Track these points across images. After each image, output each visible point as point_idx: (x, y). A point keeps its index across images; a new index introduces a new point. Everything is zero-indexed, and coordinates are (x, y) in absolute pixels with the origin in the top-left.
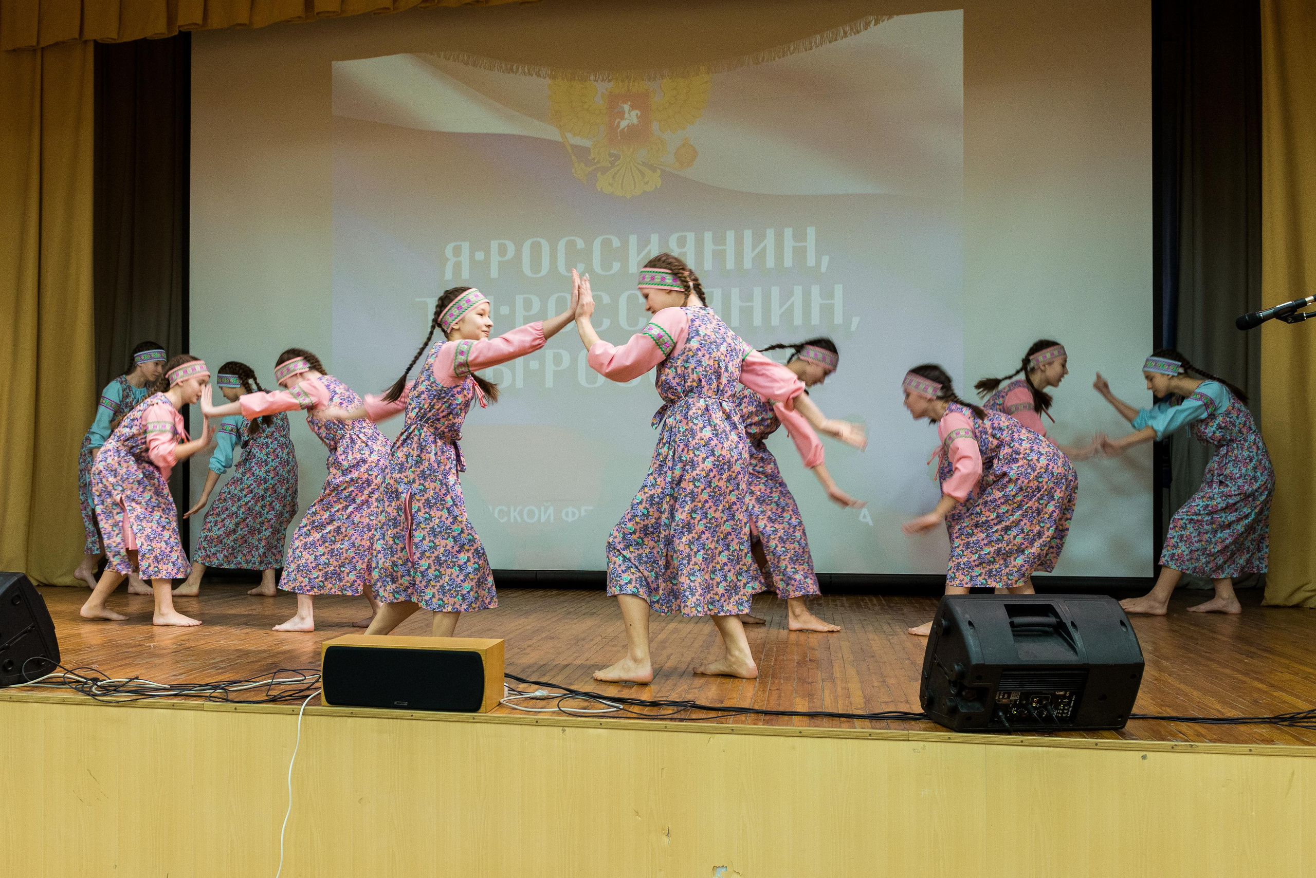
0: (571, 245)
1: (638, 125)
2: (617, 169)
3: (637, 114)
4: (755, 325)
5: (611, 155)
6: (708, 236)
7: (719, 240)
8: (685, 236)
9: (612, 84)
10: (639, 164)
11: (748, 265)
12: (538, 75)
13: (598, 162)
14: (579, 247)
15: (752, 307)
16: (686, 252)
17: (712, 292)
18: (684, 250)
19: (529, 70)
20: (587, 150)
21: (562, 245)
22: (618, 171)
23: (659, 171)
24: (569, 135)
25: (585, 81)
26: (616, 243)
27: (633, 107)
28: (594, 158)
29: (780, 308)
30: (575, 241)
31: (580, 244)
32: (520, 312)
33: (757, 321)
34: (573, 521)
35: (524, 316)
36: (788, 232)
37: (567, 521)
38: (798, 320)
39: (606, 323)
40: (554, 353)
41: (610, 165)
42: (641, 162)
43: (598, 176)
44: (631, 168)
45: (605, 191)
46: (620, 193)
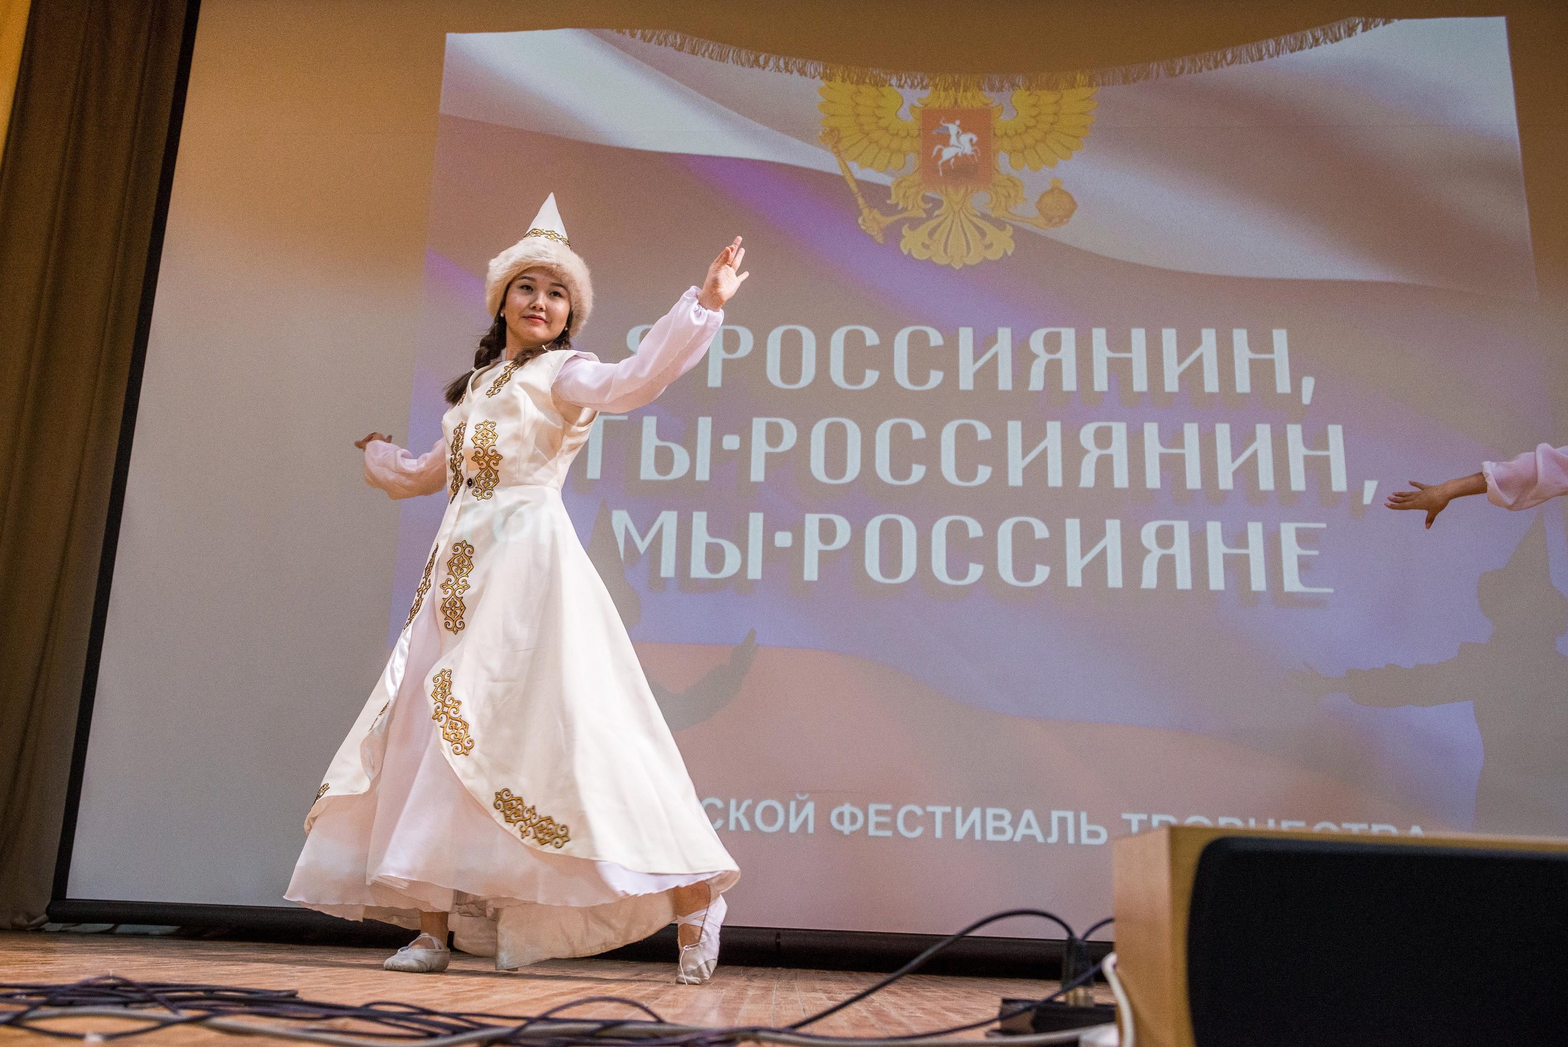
0: (854, 341)
1: (972, 156)
2: (936, 221)
3: (971, 140)
4: (1189, 486)
5: (926, 199)
6: (1099, 335)
7: (1119, 341)
8: (1059, 334)
9: (926, 94)
10: (975, 216)
11: (1171, 384)
12: (802, 72)
13: (905, 209)
14: (869, 343)
15: (1182, 457)
16: (1059, 361)
17: (1110, 429)
18: (1057, 356)
19: (786, 64)
20: (884, 191)
21: (838, 339)
22: (939, 226)
23: (1008, 226)
24: (854, 167)
25: (883, 86)
26: (936, 338)
27: (965, 129)
28: (897, 204)
29: (1234, 460)
30: (862, 332)
31: (872, 338)
32: (760, 447)
33: (1193, 480)
34: (852, 833)
35: (767, 454)
36: (1240, 337)
37: (841, 833)
38: (1266, 481)
39: (918, 472)
40: (821, 521)
41: (924, 216)
42: (979, 214)
43: (904, 232)
44: (961, 221)
45: (915, 256)
46: (941, 260)
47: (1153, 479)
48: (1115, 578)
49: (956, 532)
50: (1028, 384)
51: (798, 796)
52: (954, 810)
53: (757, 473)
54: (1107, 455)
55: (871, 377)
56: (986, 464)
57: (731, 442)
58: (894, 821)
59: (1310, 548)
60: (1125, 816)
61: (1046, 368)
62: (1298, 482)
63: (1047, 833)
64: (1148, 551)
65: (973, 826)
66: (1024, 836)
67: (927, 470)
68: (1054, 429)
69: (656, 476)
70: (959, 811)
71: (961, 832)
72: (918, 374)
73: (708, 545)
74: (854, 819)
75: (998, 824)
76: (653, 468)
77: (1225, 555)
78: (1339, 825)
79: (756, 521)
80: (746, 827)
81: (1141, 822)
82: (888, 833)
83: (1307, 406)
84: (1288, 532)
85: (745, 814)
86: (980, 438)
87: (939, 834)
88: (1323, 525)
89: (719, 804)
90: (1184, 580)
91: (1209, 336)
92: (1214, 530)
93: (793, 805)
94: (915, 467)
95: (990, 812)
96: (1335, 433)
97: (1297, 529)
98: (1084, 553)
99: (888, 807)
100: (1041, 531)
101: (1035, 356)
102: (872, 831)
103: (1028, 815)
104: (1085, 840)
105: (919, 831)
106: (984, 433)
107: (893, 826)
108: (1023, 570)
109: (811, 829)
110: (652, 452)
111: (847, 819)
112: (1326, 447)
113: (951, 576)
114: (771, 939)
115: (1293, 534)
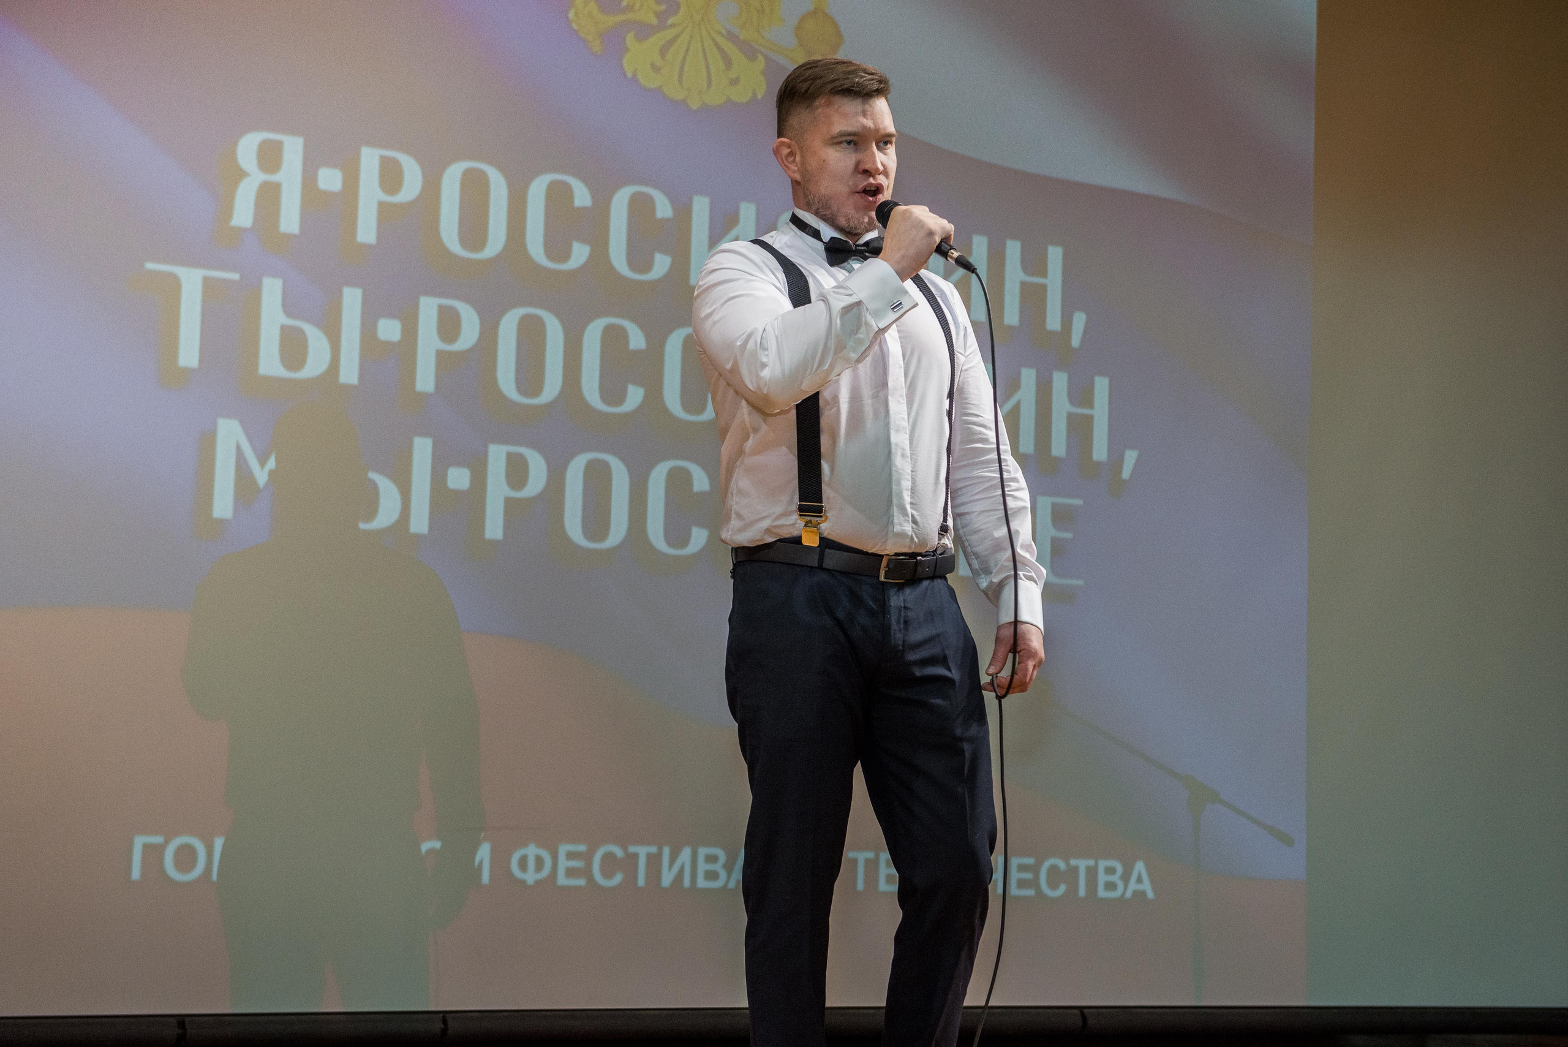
0: (558, 196)
2: (668, 34)
13: (630, 8)
14: (578, 203)
21: (539, 188)
23: (759, 57)
26: (664, 209)
30: (570, 186)
31: (582, 196)
32: (428, 342)
34: (537, 882)
35: (440, 354)
36: (1013, 250)
37: (523, 883)
38: (1026, 442)
39: (635, 396)
40: (509, 455)
41: (654, 21)
42: (724, 31)
43: (628, 42)
44: (701, 37)
45: (641, 81)
46: (675, 93)
49: (678, 482)
52: (660, 850)
53: (426, 379)
55: (580, 253)
57: (390, 330)
58: (589, 865)
59: (1065, 531)
62: (1059, 446)
65: (681, 870)
67: (645, 392)
69: (281, 372)
70: (666, 851)
72: (639, 259)
74: (539, 863)
75: (711, 867)
76: (277, 358)
78: (1067, 862)
79: (423, 450)
81: (867, 861)
82: (581, 882)
83: (1076, 349)
84: (1043, 508)
87: (641, 881)
88: (1080, 502)
91: (979, 242)
94: (631, 388)
95: (701, 852)
96: (1102, 386)
97: (1054, 505)
99: (582, 848)
102: (562, 880)
105: (618, 878)
107: (587, 872)
109: (486, 877)
110: (275, 332)
111: (531, 864)
112: (1089, 402)
113: (670, 544)
114: (439, 1026)
115: (1049, 511)
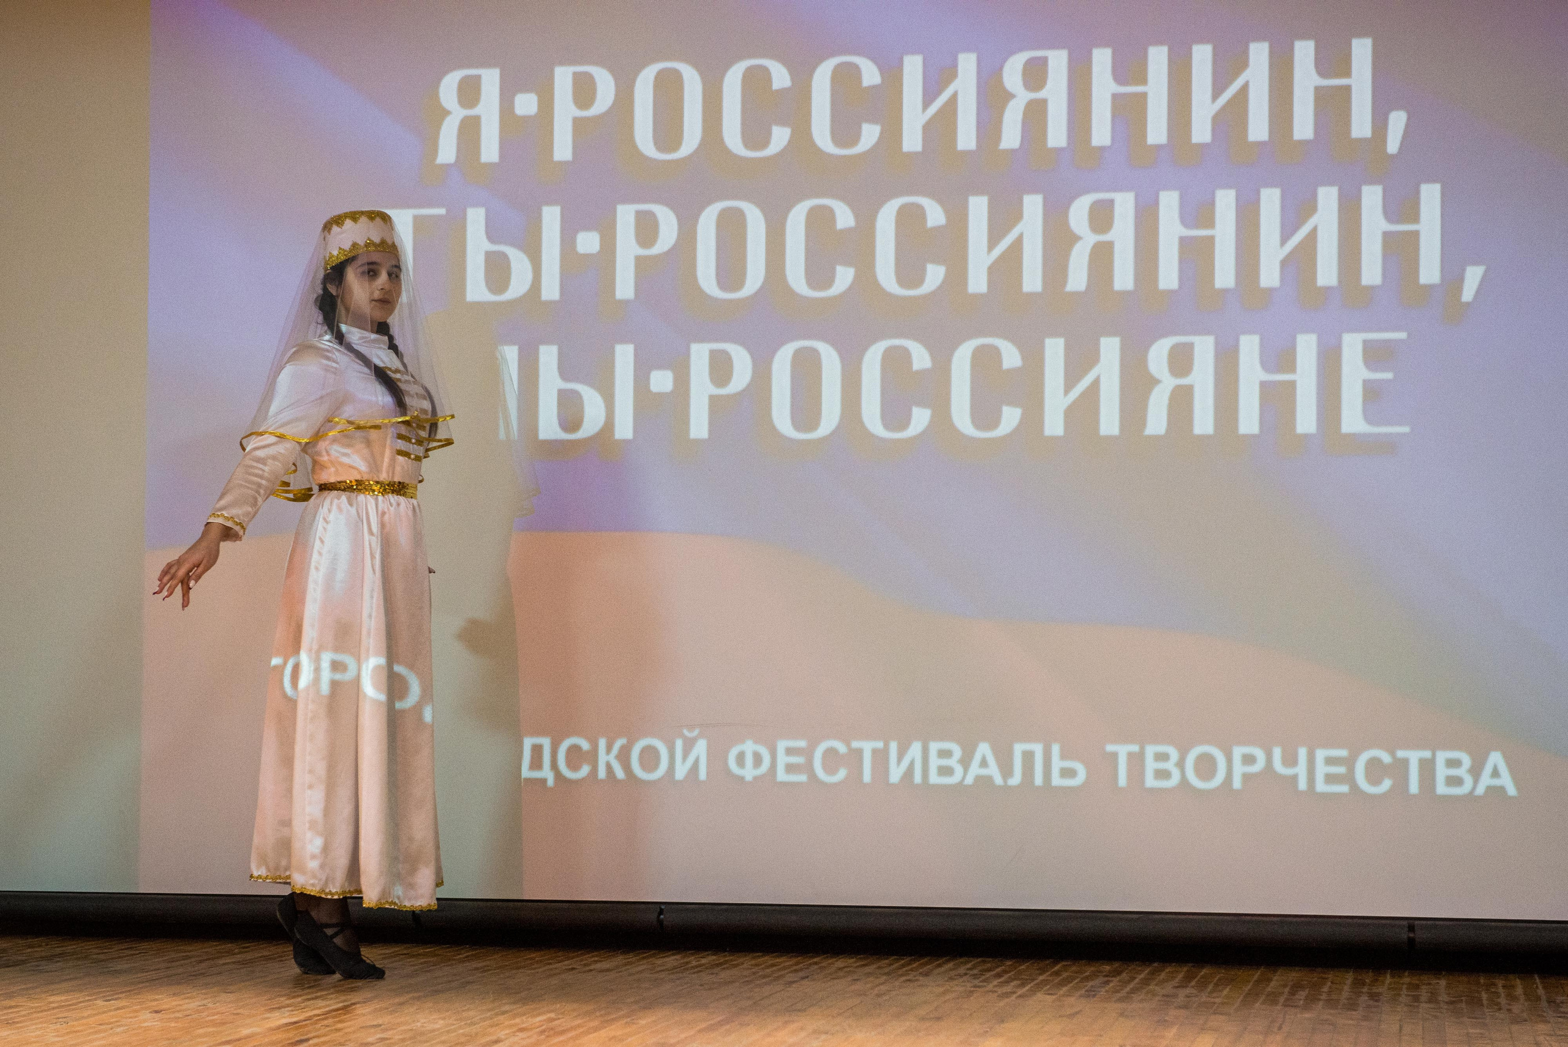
0: (756, 80)
4: (1218, 284)
6: (1102, 59)
7: (1131, 70)
8: (1044, 61)
11: (1201, 132)
14: (776, 85)
15: (1210, 241)
16: (1044, 102)
17: (1112, 201)
18: (1041, 94)
21: (733, 79)
26: (870, 75)
29: (1284, 241)
30: (765, 70)
31: (780, 77)
32: (627, 249)
33: (1225, 275)
34: (755, 778)
35: (639, 260)
36: (1304, 52)
37: (741, 779)
38: (1327, 274)
39: (844, 277)
40: (713, 354)
47: (1168, 277)
48: (1109, 423)
49: (896, 361)
50: (998, 138)
51: (686, 732)
52: (886, 745)
53: (625, 287)
54: (1104, 243)
55: (780, 137)
56: (936, 261)
57: (588, 242)
58: (810, 762)
59: (1383, 371)
60: (1110, 748)
61: (1025, 114)
62: (1372, 273)
63: (1007, 772)
64: (1156, 382)
65: (912, 764)
66: (978, 778)
67: (856, 272)
68: (1033, 205)
69: (487, 296)
70: (893, 746)
71: (896, 774)
72: (845, 132)
73: (561, 393)
74: (758, 759)
75: (945, 762)
76: (483, 284)
77: (1263, 385)
78: (1393, 754)
79: (624, 356)
80: (620, 774)
81: (1130, 755)
82: (803, 778)
83: (1392, 156)
84: (1352, 345)
85: (618, 757)
86: (930, 223)
87: (867, 777)
88: (1402, 335)
89: (585, 745)
90: (1204, 423)
91: (1259, 53)
92: (1249, 347)
93: (679, 744)
94: (840, 269)
95: (934, 747)
96: (1431, 195)
97: (1365, 342)
98: (1068, 388)
99: (802, 744)
100: (1011, 357)
101: (1012, 96)
102: (782, 776)
103: (984, 749)
104: (1057, 780)
105: (842, 774)
106: (935, 215)
107: (809, 768)
108: (984, 415)
109: (703, 775)
110: (481, 259)
111: (749, 760)
112: (1415, 218)
113: (886, 426)
114: (652, 917)
115: (1359, 348)
